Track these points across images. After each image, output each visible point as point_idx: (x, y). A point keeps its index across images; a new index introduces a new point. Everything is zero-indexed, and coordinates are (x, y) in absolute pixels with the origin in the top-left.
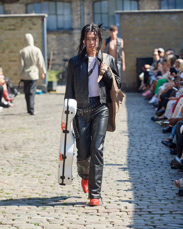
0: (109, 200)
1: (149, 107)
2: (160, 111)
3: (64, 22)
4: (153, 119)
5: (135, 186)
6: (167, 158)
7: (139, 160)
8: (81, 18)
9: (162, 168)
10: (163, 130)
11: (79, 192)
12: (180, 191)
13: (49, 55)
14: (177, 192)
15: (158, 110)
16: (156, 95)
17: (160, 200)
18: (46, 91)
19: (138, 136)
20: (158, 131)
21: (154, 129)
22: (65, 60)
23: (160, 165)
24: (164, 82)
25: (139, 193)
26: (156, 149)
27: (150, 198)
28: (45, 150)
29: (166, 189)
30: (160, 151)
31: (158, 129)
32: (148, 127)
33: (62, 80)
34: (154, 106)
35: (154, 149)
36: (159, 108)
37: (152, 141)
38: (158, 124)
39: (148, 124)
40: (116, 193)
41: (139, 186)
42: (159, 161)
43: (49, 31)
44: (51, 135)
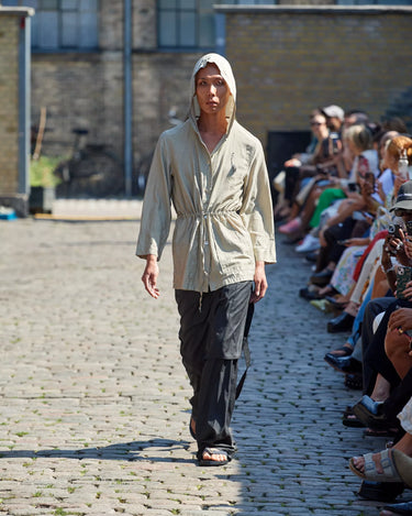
0: (176, 505)
1: (296, 261)
2: (324, 272)
3: (78, 29)
4: (305, 295)
5: (249, 469)
6: (336, 398)
7: (263, 401)
8: (124, 20)
9: (322, 424)
10: (330, 324)
11: (98, 483)
12: (365, 485)
13: (35, 116)
14: (358, 490)
15: (319, 270)
16: (315, 229)
17: (311, 509)
18: (26, 212)
19: (263, 338)
20: (316, 326)
21: (306, 320)
22: (80, 132)
23: (316, 417)
24: (337, 198)
25: (257, 489)
26: (308, 373)
27: (284, 504)
28: (16, 370)
29: (328, 480)
30: (317, 379)
31: (316, 322)
32: (292, 315)
33: (69, 183)
34: (308, 259)
35: (303, 375)
36: (322, 266)
37: (298, 352)
38: (318, 308)
39: (292, 306)
40: (196, 488)
41: (258, 470)
42: (313, 406)
43: (38, 53)
44: (32, 331)
